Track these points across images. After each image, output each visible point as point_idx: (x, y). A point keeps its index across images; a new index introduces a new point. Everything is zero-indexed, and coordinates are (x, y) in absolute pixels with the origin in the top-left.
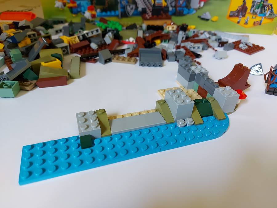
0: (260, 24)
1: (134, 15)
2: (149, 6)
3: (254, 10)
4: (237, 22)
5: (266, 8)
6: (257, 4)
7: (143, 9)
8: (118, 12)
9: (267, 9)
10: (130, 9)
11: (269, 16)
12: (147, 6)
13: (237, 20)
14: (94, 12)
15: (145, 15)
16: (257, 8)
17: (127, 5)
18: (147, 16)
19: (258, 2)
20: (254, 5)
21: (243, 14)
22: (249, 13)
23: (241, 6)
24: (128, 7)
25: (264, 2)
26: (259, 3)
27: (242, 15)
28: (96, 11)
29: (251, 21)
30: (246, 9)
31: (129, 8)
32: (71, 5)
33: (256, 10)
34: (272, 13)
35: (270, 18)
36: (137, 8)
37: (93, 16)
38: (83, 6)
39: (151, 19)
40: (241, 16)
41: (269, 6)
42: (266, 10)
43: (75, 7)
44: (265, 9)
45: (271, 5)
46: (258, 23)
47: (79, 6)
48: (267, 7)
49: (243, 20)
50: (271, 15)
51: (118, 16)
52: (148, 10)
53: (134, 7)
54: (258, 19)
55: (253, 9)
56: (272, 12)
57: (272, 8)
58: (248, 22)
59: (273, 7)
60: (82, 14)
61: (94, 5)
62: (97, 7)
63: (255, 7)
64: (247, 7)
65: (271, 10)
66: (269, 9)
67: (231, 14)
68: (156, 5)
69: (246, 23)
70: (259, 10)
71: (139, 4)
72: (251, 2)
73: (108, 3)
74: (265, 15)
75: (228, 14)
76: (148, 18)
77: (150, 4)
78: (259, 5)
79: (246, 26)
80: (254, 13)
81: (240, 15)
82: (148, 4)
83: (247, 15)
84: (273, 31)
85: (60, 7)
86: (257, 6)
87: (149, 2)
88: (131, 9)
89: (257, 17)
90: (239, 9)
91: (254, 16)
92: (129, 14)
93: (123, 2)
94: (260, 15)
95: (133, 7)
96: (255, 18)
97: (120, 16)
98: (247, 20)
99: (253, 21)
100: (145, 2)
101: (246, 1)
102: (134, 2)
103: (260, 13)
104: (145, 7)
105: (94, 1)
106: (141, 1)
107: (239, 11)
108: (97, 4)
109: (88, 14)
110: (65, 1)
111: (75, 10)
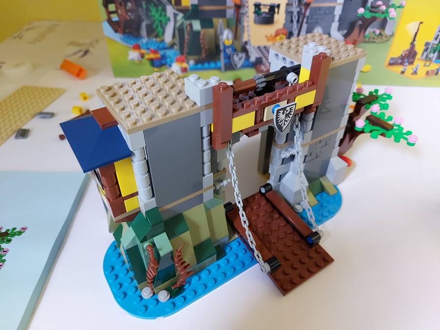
0: (437, 74)
1: (243, 67)
2: (267, 55)
3: (427, 54)
4: (400, 72)
6: (432, 47)
7: (257, 59)
8: (222, 62)
10: (238, 59)
12: (263, 55)
13: (400, 68)
14: (185, 65)
15: (260, 67)
16: (433, 52)
17: (233, 54)
18: (263, 67)
19: (435, 44)
20: (428, 48)
21: (410, 61)
22: (419, 59)
23: (408, 50)
24: (235, 57)
26: (435, 46)
27: (408, 62)
28: (188, 63)
29: (422, 71)
30: (415, 54)
31: (236, 58)
32: (152, 56)
33: (431, 55)
36: (248, 57)
37: (184, 70)
38: (170, 57)
40: (407, 64)
43: (158, 59)
46: (432, 73)
47: (164, 57)
49: (409, 69)
51: (219, 69)
52: (264, 60)
53: (244, 55)
54: (434, 66)
55: (425, 54)
58: (417, 72)
60: (168, 67)
61: (185, 55)
62: (189, 57)
63: (429, 50)
64: (417, 51)
67: (392, 62)
69: (415, 73)
70: (436, 54)
71: (251, 53)
72: (424, 44)
73: (206, 52)
75: (387, 62)
76: (265, 70)
77: (268, 52)
78: (435, 48)
79: (414, 77)
80: (428, 59)
81: (404, 63)
82: (265, 52)
83: (416, 62)
85: (136, 59)
86: (432, 49)
87: (266, 50)
88: (240, 59)
89: (432, 65)
90: (404, 54)
91: (428, 63)
92: (236, 65)
93: (227, 51)
94: (437, 61)
95: (242, 57)
96: (429, 66)
97: (223, 68)
98: (417, 69)
99: (426, 69)
100: (260, 50)
101: (415, 43)
102: (244, 50)
103: (436, 59)
104: (261, 55)
105: (186, 50)
106: (254, 47)
107: (404, 57)
108: (190, 53)
109: (176, 67)
110: (143, 51)
111: (157, 63)
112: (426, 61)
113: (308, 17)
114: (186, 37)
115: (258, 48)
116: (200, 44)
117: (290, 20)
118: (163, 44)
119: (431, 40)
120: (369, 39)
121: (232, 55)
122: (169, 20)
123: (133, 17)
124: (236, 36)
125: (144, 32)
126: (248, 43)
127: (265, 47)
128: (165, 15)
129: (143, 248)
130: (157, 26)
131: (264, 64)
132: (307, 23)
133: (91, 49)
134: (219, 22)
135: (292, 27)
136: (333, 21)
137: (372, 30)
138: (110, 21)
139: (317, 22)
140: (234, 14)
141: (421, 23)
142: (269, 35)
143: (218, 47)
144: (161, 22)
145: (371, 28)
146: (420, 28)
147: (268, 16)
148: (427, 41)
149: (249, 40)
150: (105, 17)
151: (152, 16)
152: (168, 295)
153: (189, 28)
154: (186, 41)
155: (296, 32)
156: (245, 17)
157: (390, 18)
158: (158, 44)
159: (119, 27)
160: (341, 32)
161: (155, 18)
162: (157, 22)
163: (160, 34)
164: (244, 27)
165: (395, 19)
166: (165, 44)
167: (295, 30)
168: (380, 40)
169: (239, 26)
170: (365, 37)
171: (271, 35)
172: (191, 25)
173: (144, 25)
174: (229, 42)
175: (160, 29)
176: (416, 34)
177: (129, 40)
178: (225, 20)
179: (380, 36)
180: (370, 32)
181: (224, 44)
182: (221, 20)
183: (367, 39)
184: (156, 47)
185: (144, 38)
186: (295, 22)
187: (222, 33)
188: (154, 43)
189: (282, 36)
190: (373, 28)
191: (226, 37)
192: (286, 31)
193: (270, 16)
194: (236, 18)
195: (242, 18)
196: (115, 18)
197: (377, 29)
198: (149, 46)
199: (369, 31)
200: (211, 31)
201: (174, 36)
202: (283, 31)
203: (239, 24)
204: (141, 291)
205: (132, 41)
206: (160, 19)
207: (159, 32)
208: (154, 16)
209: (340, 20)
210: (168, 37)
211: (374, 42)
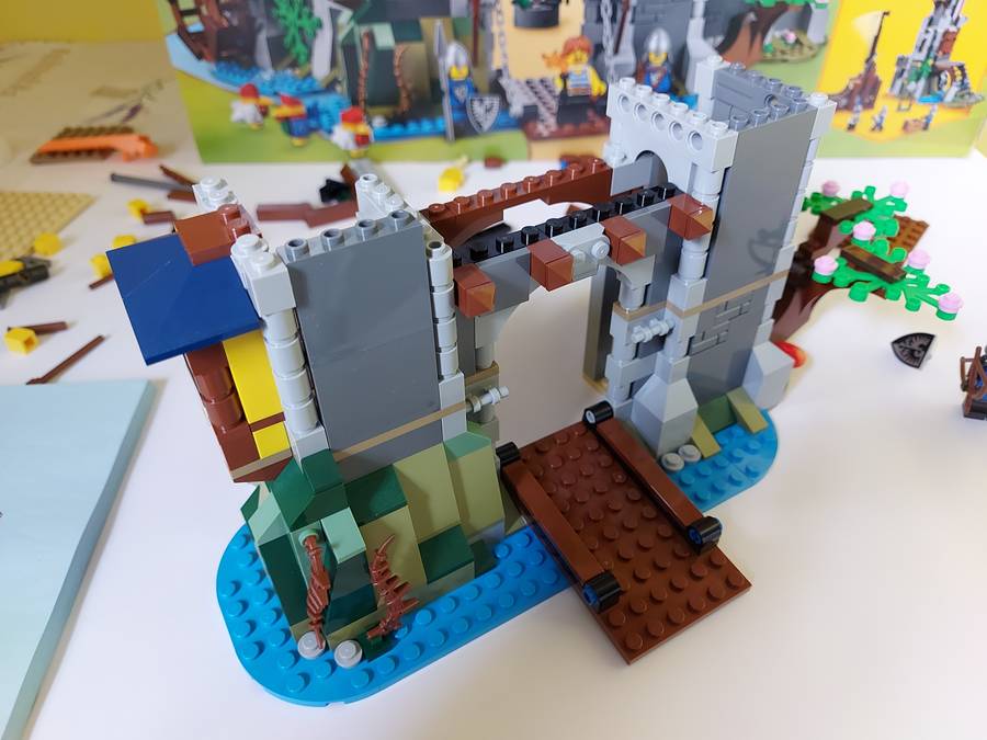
0: (926, 127)
1: (497, 127)
2: (548, 98)
3: (903, 85)
4: (846, 126)
5: (943, 77)
6: (912, 67)
7: (526, 107)
8: (447, 119)
9: (949, 81)
10: (484, 111)
11: (954, 101)
12: (540, 98)
14: (363, 129)
15: (536, 127)
16: (915, 78)
17: (472, 100)
18: (541, 128)
19: (918, 61)
20: (903, 71)
21: (867, 101)
22: (886, 96)
23: (860, 75)
24: (476, 104)
25: (935, 59)
26: (919, 65)
27: (862, 103)
28: (370, 123)
29: (893, 122)
30: (876, 84)
31: (478, 109)
32: (286, 111)
33: (912, 86)
34: (964, 92)
35: (960, 108)
36: (505, 105)
37: (362, 140)
38: (327, 112)
39: (553, 137)
40: (860, 107)
41: (956, 68)
42: (945, 83)
43: (301, 116)
44: (940, 79)
45: (961, 68)
46: (916, 126)
47: (313, 113)
48: (948, 74)
49: (866, 119)
50: (962, 96)
51: (443, 134)
52: (542, 110)
53: (496, 101)
54: (919, 111)
55: (899, 83)
56: (964, 86)
57: (964, 75)
58: (884, 124)
59: (967, 72)
60: (325, 135)
62: (370, 110)
63: (906, 75)
64: (881, 78)
65: (962, 81)
66: (954, 78)
68: (570, 95)
69: (879, 126)
70: (922, 82)
71: (512, 95)
72: (895, 60)
73: (409, 97)
74: (941, 99)
76: (545, 133)
77: (550, 92)
78: (919, 71)
79: (877, 135)
80: (906, 95)
81: (854, 105)
82: (544, 93)
83: (880, 103)
84: (970, 144)
85: (249, 120)
86: (913, 72)
87: (546, 86)
88: (488, 111)
89: (912, 107)
90: (851, 87)
91: (905, 105)
92: (480, 126)
93: (458, 92)
94: (925, 97)
95: (492, 105)
96: (908, 110)
97: (451, 133)
98: (882, 118)
99: (901, 118)
100: (532, 88)
101: (875, 59)
102: (497, 89)
103: (923, 95)
104: (533, 100)
105: (363, 93)
106: (518, 82)
107: (852, 91)
108: (373, 102)
109: (343, 135)
110: (264, 100)
111: (299, 126)
112: (902, 99)
113: (635, 8)
114: (362, 63)
115: (528, 82)
116: (395, 79)
117: (594, 17)
118: (309, 81)
119: (909, 51)
120: (774, 54)
121: (468, 102)
122: (320, 25)
123: (235, 22)
124: (476, 58)
125: (263, 55)
126: (504, 73)
127: (542, 81)
128: (311, 15)
129: (298, 543)
130: (294, 41)
131: (543, 121)
132: (633, 21)
133: (146, 102)
134: (434, 27)
135: (602, 34)
136: (692, 16)
137: (778, 34)
138: (183, 32)
139: (656, 19)
140: (468, 7)
141: (886, 14)
142: (549, 52)
143: (435, 83)
144: (301, 29)
145: (777, 29)
146: (883, 25)
147: (544, 8)
148: (900, 55)
149: (506, 67)
150: (172, 24)
151: (279, 17)
152: (358, 651)
153: (366, 41)
154: (363, 73)
155: (609, 46)
156: (494, 13)
157: (818, 6)
158: (298, 83)
159: (206, 45)
160: (711, 40)
161: (287, 23)
162: (293, 31)
163: (303, 58)
164: (492, 35)
165: (829, 7)
166: (314, 81)
167: (608, 40)
168: (797, 56)
169: (482, 35)
170: (763, 49)
171: (555, 53)
172: (371, 36)
173: (262, 38)
174: (460, 73)
175: (300, 48)
176: (876, 38)
177: (231, 75)
178: (448, 20)
179: (798, 47)
180: (774, 37)
181: (449, 76)
182: (438, 22)
183: (769, 55)
184: (293, 89)
185: (264, 70)
186: (607, 21)
187: (443, 53)
188: (288, 80)
189: (579, 53)
190: (781, 28)
191: (454, 60)
192: (587, 42)
193: (549, 8)
194: (472, 16)
195: (488, 16)
196: (194, 25)
197: (791, 30)
198: (277, 88)
199: (773, 35)
200: (417, 49)
201: (333, 63)
202: (582, 43)
203: (480, 31)
204: (297, 642)
205: (238, 79)
206: (299, 23)
207: (298, 55)
208: (284, 18)
209: (706, 14)
210: (321, 66)
211: (785, 61)
